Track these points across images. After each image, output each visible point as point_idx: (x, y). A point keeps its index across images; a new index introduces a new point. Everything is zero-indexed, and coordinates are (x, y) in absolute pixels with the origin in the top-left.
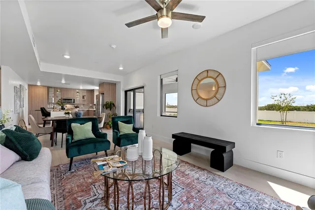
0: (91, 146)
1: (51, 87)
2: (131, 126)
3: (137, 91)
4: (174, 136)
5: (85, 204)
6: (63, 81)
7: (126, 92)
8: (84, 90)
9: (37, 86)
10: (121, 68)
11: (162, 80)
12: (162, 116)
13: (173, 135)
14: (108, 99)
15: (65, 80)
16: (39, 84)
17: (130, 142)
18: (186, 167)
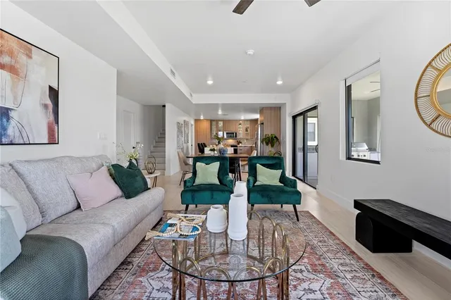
0: (207, 194)
1: (214, 120)
2: (279, 172)
3: (309, 114)
4: (357, 204)
5: (163, 269)
6: (220, 112)
7: (294, 118)
8: (247, 120)
9: (200, 120)
10: (279, 83)
11: (349, 89)
12: (349, 158)
13: (355, 201)
14: (269, 132)
15: (222, 110)
16: (202, 118)
17: (266, 200)
18: (369, 284)
